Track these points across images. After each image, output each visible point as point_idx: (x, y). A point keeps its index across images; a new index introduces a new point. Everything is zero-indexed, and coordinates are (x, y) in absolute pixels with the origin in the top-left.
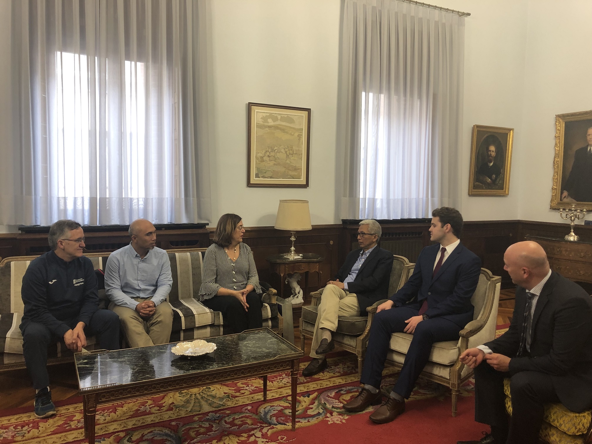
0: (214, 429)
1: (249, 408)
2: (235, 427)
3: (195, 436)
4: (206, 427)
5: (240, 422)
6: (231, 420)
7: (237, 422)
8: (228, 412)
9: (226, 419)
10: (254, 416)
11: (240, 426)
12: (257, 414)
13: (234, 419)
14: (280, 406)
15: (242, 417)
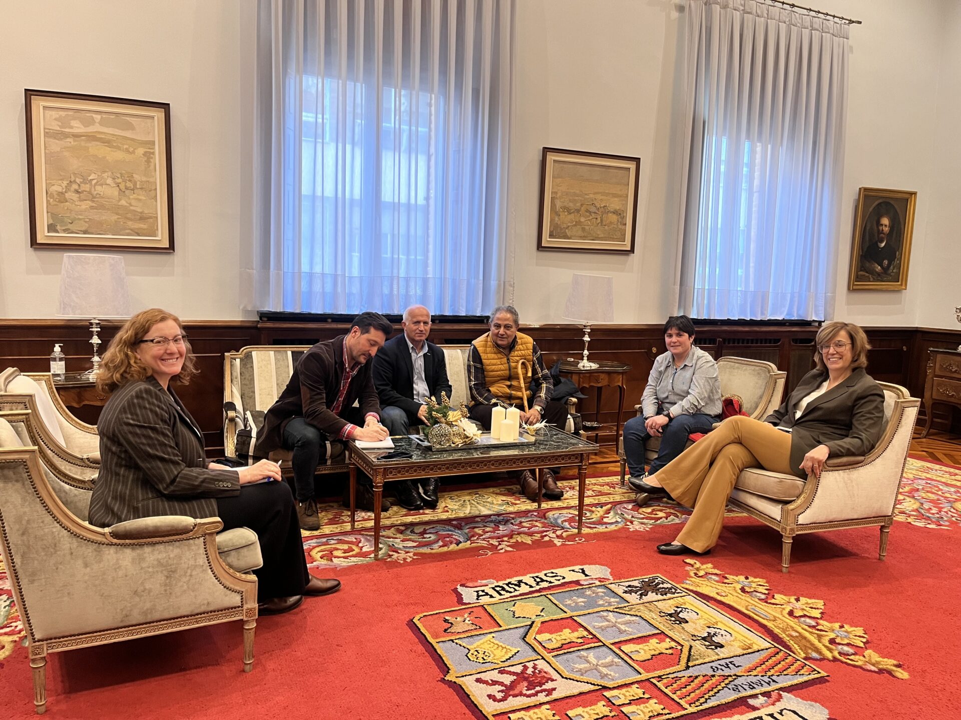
0: (501, 529)
1: (535, 514)
2: (525, 529)
3: (483, 533)
4: (492, 528)
5: (528, 525)
6: (518, 522)
7: (524, 524)
8: (512, 516)
9: (513, 521)
10: (543, 520)
11: (529, 528)
12: (546, 519)
13: (521, 522)
14: (570, 513)
15: (530, 521)
